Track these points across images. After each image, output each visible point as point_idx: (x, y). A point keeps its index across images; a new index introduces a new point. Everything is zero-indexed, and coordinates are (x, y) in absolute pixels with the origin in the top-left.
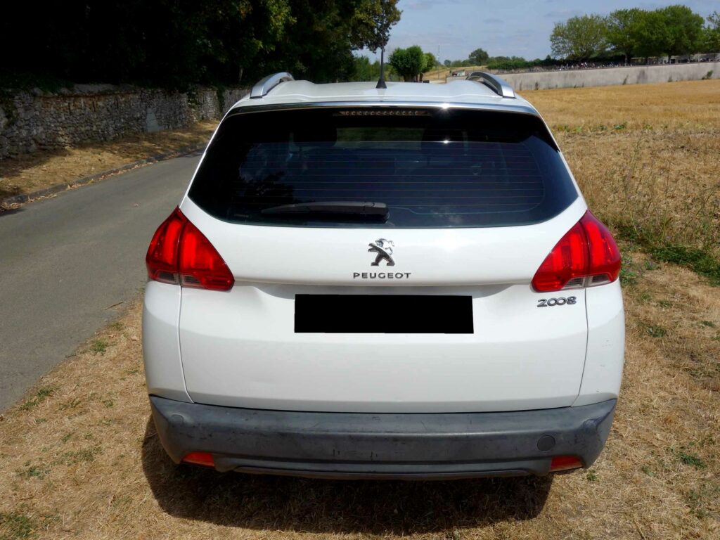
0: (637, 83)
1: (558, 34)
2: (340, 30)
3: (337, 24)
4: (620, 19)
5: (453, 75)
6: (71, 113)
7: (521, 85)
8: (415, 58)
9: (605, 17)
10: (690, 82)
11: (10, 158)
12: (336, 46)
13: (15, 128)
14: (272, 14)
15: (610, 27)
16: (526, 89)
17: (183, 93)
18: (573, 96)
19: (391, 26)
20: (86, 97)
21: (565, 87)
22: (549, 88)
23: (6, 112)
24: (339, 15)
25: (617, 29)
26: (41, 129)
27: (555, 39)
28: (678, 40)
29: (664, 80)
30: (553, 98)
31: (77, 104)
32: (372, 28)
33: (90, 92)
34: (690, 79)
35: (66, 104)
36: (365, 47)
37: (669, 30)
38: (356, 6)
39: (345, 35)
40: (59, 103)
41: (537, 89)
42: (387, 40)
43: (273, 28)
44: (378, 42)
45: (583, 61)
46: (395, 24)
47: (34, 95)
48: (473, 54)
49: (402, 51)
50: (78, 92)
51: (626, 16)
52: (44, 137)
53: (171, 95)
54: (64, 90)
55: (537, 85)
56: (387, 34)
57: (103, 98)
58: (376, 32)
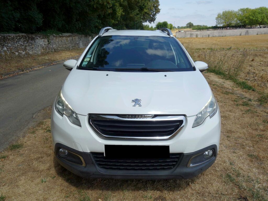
0: (245, 35)
1: (219, 17)
2: (139, 16)
3: (138, 14)
4: (242, 11)
5: (179, 31)
6: (62, 41)
7: (203, 35)
8: (165, 26)
9: (236, 11)
10: (265, 35)
11: (48, 53)
12: (137, 22)
13: (49, 45)
14: (117, 12)
15: (238, 15)
16: (204, 37)
17: (90, 36)
18: (221, 39)
19: (157, 14)
20: (65, 37)
21: (219, 36)
22: (213, 37)
23: (48, 40)
24: (139, 11)
25: (241, 15)
26: (55, 46)
27: (217, 19)
28: (263, 19)
29: (255, 34)
30: (214, 40)
31: (63, 39)
32: (150, 15)
33: (66, 36)
34: (264, 34)
35: (61, 39)
36: (147, 22)
37: (259, 16)
38: (144, 8)
39: (140, 18)
40: (59, 38)
41: (209, 37)
42: (155, 19)
43: (117, 16)
44: (152, 20)
45: (228, 27)
46: (158, 13)
47: (54, 36)
48: (188, 24)
49: (161, 23)
50: (63, 36)
51: (244, 11)
52: (55, 48)
53: (86, 37)
54: (60, 35)
55: (209, 35)
56: (155, 17)
57: (69, 37)
58: (151, 17)
